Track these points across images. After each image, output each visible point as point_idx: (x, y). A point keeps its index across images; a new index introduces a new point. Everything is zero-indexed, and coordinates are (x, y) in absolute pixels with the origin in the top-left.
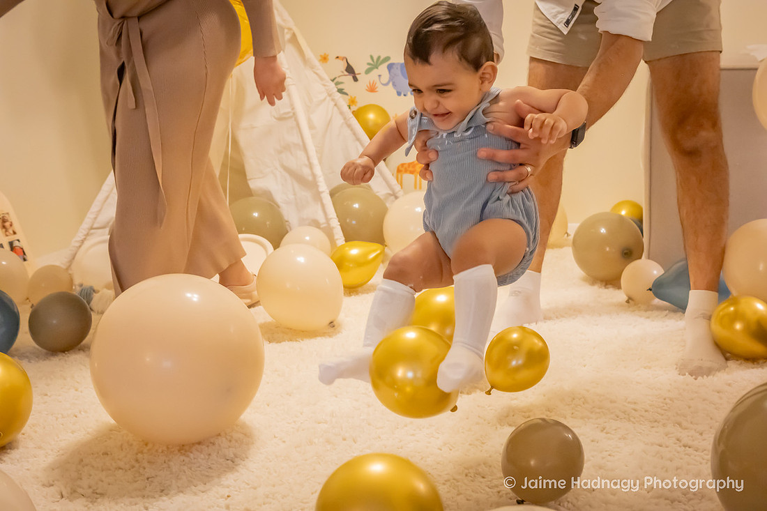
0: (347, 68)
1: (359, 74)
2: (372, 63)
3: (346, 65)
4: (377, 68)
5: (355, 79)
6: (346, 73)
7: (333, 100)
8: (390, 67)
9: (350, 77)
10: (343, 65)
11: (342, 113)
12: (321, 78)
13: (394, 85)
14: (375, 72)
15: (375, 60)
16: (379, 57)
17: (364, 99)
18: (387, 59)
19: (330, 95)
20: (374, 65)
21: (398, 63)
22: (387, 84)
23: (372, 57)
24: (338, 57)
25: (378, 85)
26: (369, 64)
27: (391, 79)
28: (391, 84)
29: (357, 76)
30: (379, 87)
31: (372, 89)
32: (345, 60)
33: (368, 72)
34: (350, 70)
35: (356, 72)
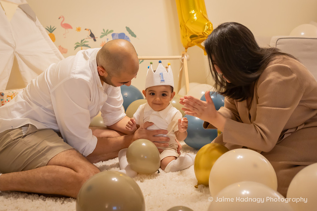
0: (90, 34)
1: (97, 38)
2: (103, 32)
3: (90, 33)
4: (107, 35)
5: (95, 40)
6: (90, 37)
8: (113, 35)
9: (92, 39)
10: (88, 33)
14: (105, 38)
15: (106, 32)
16: (108, 30)
18: (112, 31)
20: (105, 34)
21: (117, 34)
23: (104, 30)
24: (86, 29)
26: (102, 33)
29: (96, 39)
32: (90, 31)
33: (101, 37)
34: (92, 35)
35: (95, 37)
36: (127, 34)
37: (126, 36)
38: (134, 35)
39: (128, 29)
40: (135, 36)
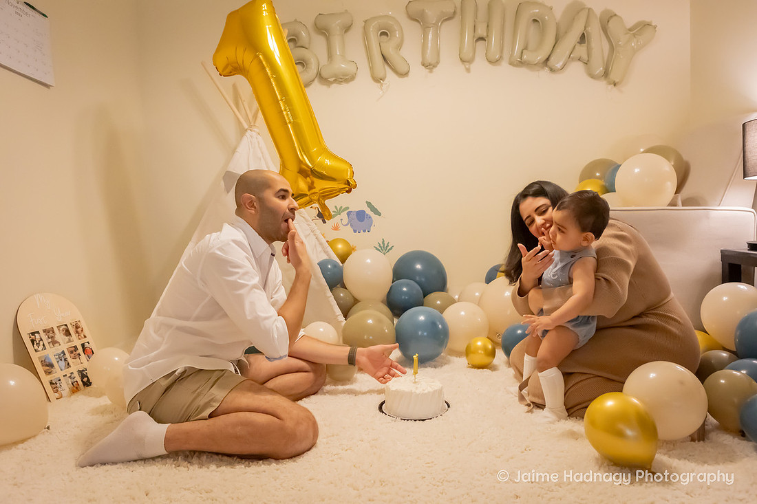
0: (318, 214)
2: (336, 211)
4: (340, 214)
5: (324, 222)
6: (318, 218)
7: (315, 235)
8: (349, 214)
9: (320, 221)
10: (316, 213)
11: (321, 244)
12: (307, 220)
13: (352, 226)
14: (338, 217)
15: (339, 210)
16: (341, 207)
17: (333, 235)
19: (313, 232)
20: (338, 212)
21: (354, 211)
22: (346, 225)
23: (336, 207)
24: (312, 208)
25: (340, 225)
26: (334, 212)
27: (349, 222)
30: (341, 227)
31: (336, 228)
33: (333, 217)
34: (320, 215)
36: (368, 211)
39: (369, 204)
40: (379, 214)
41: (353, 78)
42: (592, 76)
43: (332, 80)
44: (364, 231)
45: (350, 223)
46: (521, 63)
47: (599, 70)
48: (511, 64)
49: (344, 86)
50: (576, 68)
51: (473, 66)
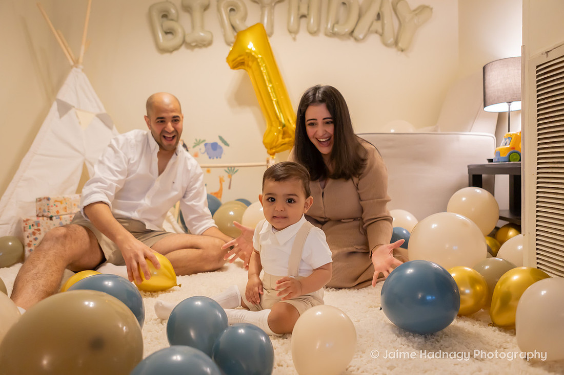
1: (189, 148)
3: (183, 144)
4: (199, 145)
5: (187, 150)
8: (206, 145)
13: (208, 154)
14: (198, 148)
15: (198, 142)
16: (200, 141)
18: (204, 141)
20: (197, 144)
21: (210, 143)
22: (204, 153)
23: (196, 140)
25: (200, 153)
26: (195, 143)
28: (206, 153)
30: (200, 155)
31: (196, 156)
32: (182, 141)
33: (194, 147)
34: (185, 146)
36: (220, 143)
37: (219, 146)
38: (226, 144)
39: (221, 138)
40: (228, 145)
41: (210, 43)
42: (386, 45)
43: (194, 44)
44: (217, 158)
45: (207, 151)
46: (334, 35)
47: (391, 40)
48: (326, 35)
49: (204, 50)
50: (374, 39)
51: (298, 36)
